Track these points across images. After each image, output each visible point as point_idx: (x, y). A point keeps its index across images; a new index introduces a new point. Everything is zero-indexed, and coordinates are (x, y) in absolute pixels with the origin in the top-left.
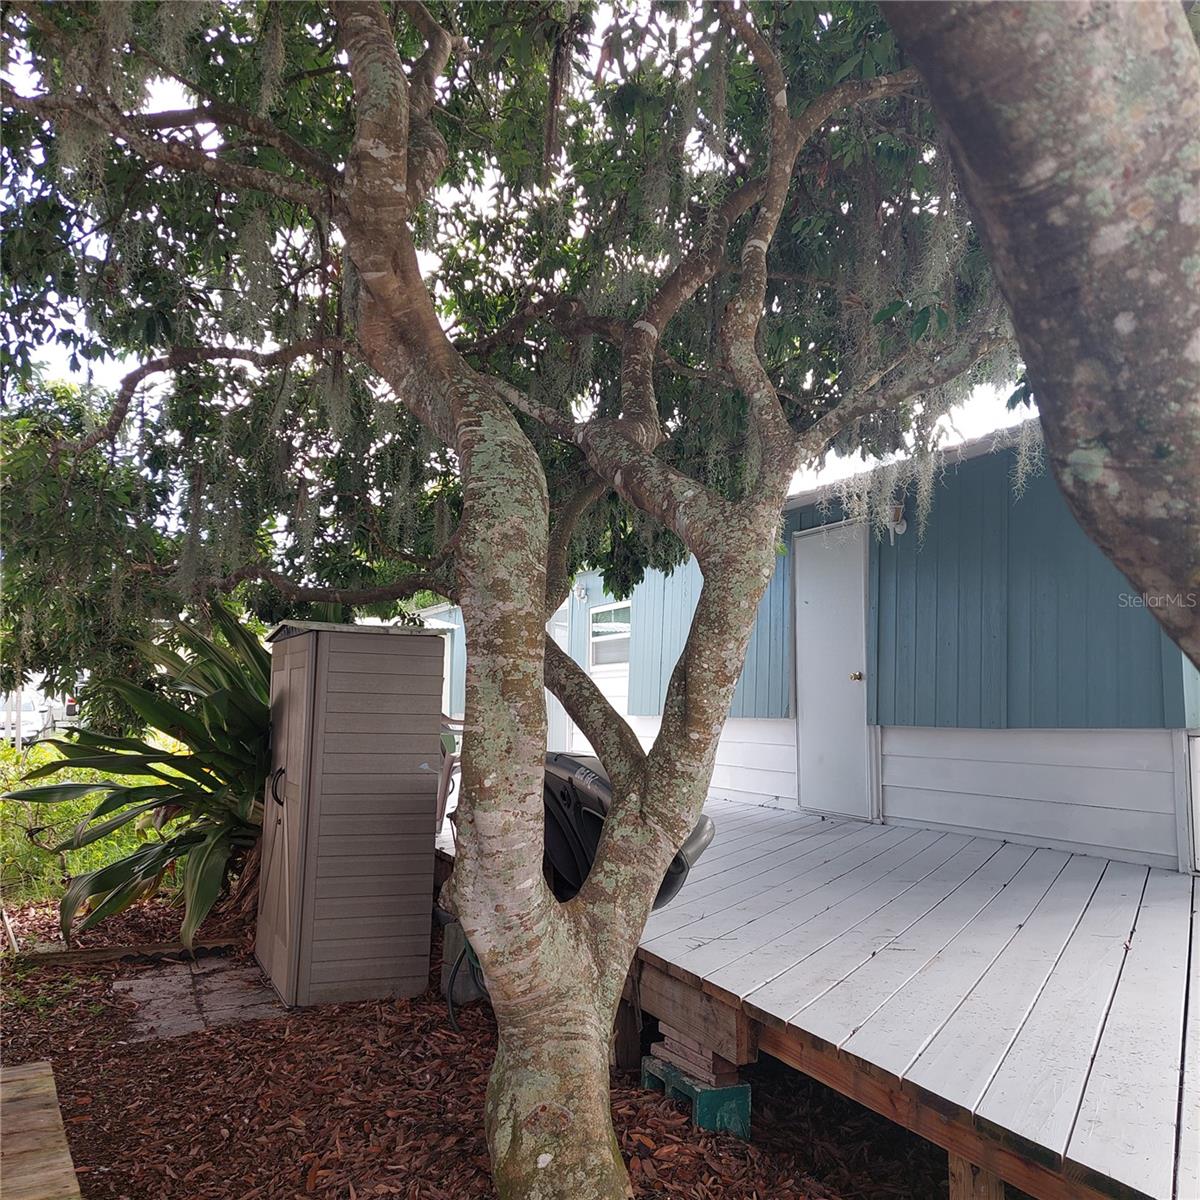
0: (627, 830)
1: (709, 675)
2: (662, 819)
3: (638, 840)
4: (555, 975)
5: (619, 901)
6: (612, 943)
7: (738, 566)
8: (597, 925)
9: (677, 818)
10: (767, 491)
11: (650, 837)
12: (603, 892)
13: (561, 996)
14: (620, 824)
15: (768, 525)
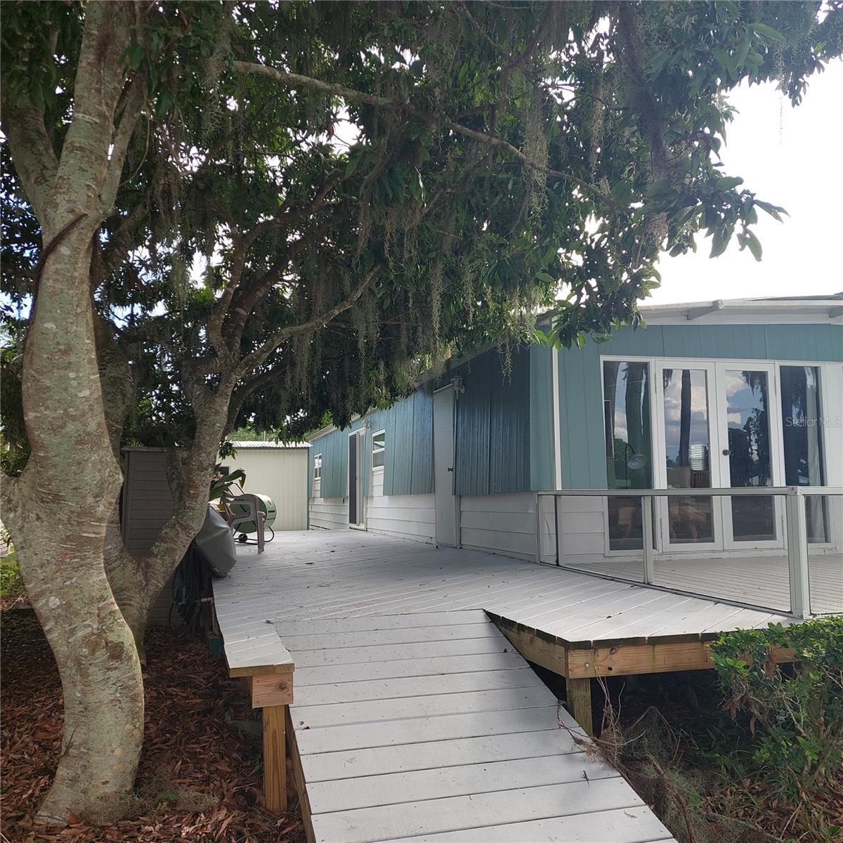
0: (168, 530)
1: (195, 467)
2: (181, 525)
3: (171, 534)
4: (120, 582)
5: (159, 557)
6: (153, 573)
7: (205, 423)
8: (148, 566)
9: (188, 525)
10: (220, 392)
11: (176, 532)
12: (153, 554)
13: (122, 590)
14: (165, 528)
15: (221, 406)
